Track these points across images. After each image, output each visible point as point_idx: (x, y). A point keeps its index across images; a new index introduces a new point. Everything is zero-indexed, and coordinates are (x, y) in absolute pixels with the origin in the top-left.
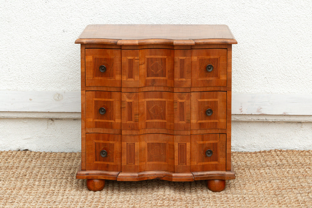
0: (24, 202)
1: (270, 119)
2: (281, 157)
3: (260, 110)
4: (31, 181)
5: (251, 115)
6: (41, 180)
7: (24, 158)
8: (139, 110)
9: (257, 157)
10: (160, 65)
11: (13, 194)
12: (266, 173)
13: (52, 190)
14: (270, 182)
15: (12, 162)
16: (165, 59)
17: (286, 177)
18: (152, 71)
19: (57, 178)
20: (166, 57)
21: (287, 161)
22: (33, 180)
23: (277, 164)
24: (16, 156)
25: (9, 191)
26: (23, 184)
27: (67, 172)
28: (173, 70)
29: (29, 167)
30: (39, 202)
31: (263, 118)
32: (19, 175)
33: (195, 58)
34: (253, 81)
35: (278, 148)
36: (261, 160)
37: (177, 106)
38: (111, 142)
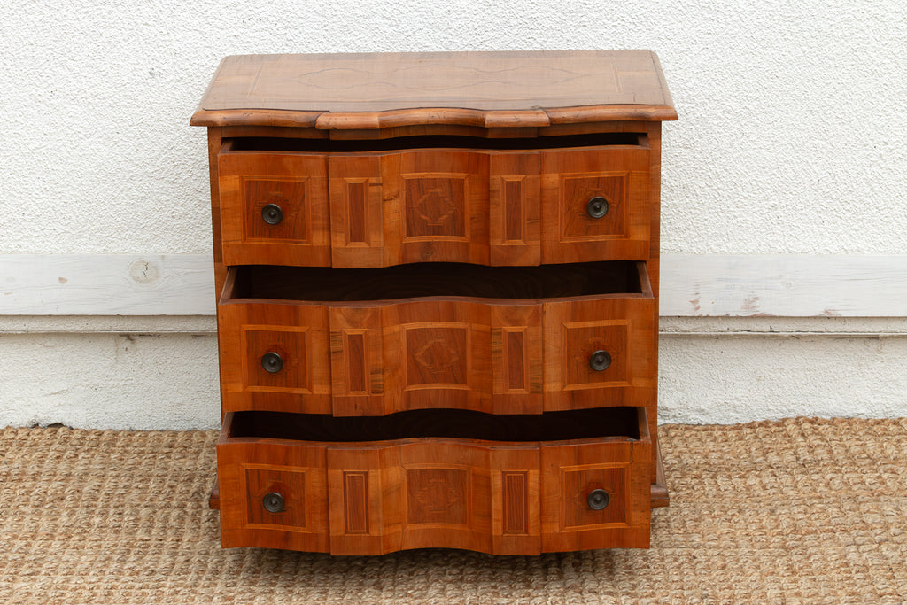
0: (65, 572)
1: (783, 329)
2: (815, 441)
3: (754, 304)
4: (81, 514)
5: (727, 317)
6: (108, 512)
7: (53, 447)
8: (384, 357)
9: (741, 439)
10: (447, 199)
11: (32, 551)
12: (764, 488)
13: (142, 540)
14: (773, 512)
15: (19, 461)
16: (461, 182)
17: (820, 497)
18: (423, 217)
19: (153, 506)
20: (463, 175)
21: (830, 452)
22: (84, 511)
23: (798, 459)
24: (29, 443)
25: (19, 544)
26: (57, 522)
27: (181, 487)
28: (488, 214)
29: (69, 475)
30: (107, 573)
31: (764, 327)
32: (44, 498)
33: (552, 179)
34: (735, 217)
35: (808, 411)
36: (753, 449)
37: (500, 345)
38: (295, 469)
